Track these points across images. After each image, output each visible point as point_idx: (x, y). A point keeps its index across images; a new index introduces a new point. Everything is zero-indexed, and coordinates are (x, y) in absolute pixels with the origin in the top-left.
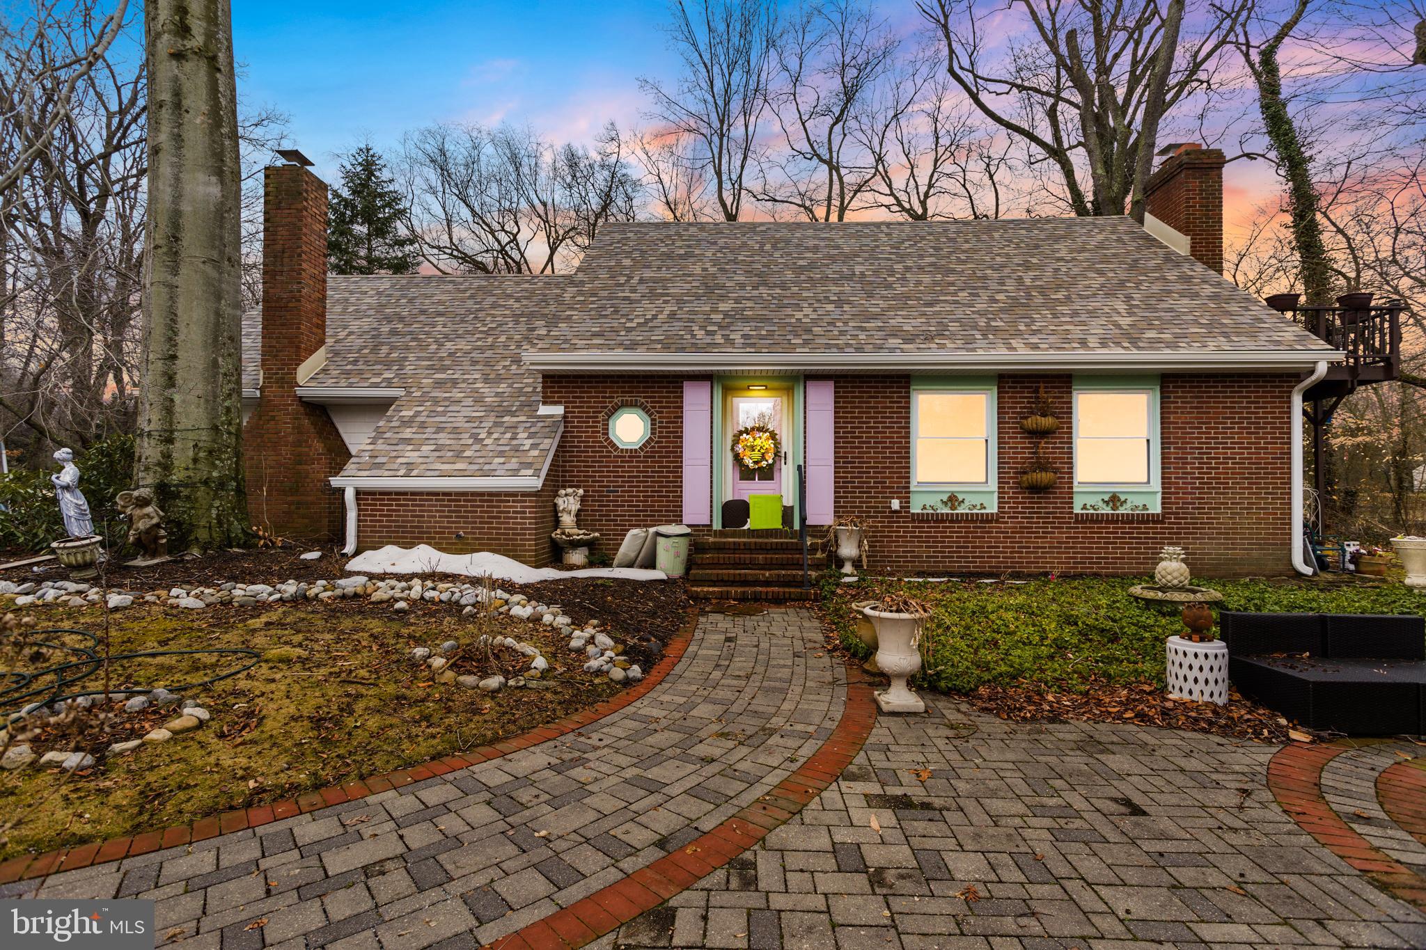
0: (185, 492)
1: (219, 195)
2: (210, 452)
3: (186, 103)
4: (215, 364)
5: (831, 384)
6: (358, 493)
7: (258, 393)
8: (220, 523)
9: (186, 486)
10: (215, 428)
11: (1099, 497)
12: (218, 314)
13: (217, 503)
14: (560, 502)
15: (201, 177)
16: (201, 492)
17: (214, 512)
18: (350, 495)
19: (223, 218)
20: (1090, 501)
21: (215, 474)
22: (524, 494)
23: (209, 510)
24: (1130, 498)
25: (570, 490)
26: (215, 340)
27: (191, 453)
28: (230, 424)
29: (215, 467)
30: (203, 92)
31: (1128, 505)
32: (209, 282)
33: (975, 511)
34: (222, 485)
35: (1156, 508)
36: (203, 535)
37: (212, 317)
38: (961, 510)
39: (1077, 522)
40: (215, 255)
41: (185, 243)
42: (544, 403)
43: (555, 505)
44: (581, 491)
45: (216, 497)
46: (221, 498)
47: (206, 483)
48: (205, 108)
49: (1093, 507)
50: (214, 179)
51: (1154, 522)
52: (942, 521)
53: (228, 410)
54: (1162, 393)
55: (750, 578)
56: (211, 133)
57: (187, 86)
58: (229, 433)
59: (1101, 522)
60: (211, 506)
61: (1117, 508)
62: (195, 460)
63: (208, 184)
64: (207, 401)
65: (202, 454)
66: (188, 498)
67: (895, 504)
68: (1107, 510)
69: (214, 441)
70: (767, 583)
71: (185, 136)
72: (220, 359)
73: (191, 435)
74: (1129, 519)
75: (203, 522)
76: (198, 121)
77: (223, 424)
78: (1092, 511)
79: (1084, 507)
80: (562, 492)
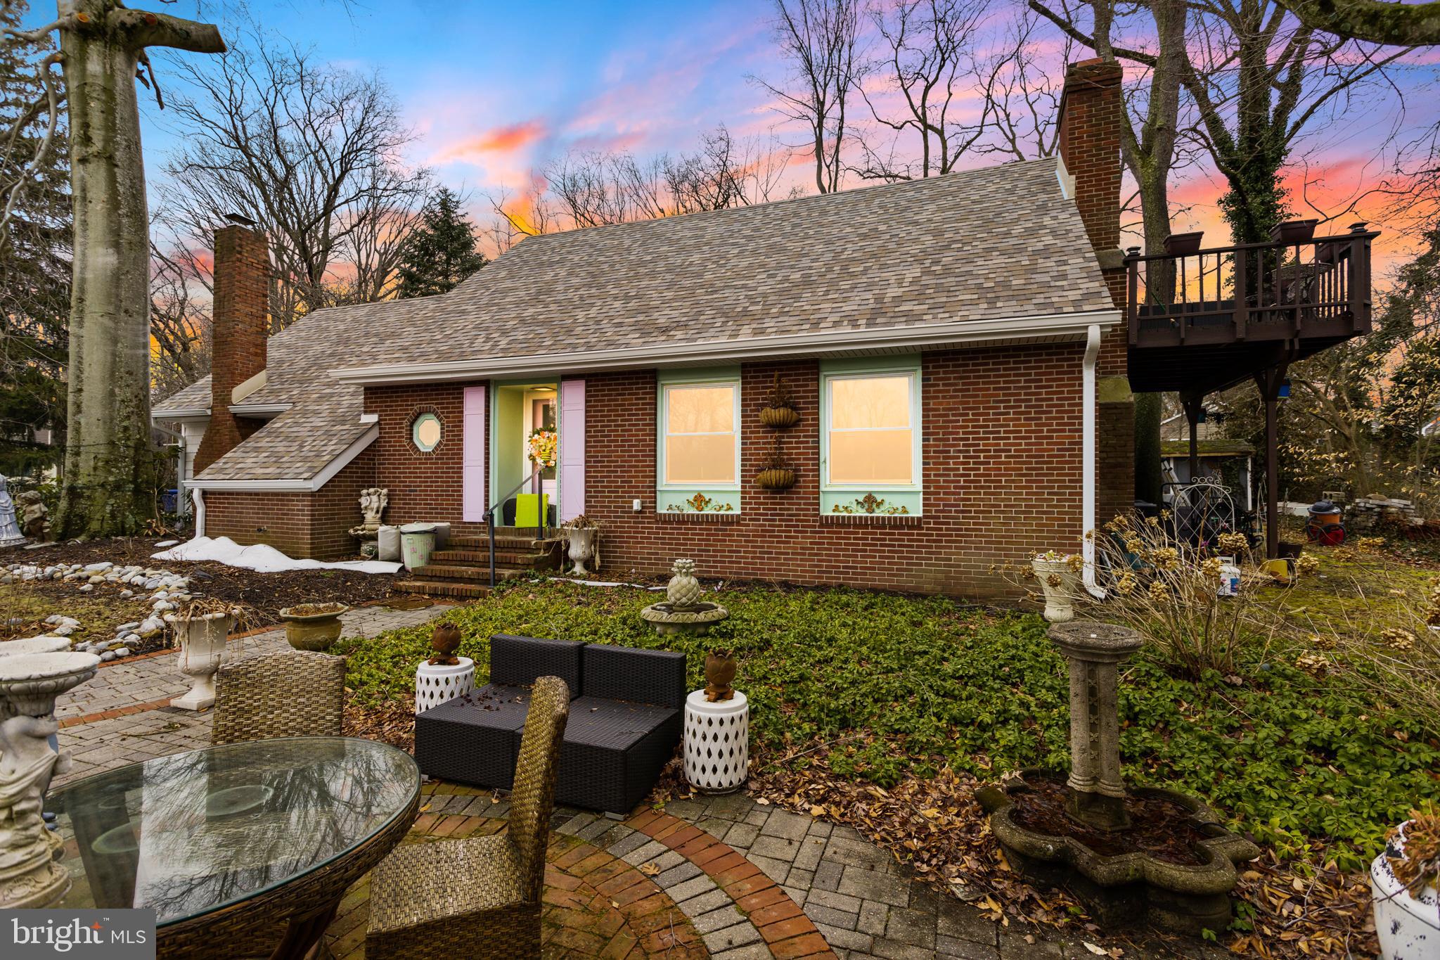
0: (87, 493)
1: (116, 262)
2: (107, 462)
3: (89, 195)
4: (112, 394)
5: (583, 383)
6: (205, 494)
7: (209, 412)
8: (113, 516)
9: (88, 488)
10: (112, 444)
11: (853, 498)
12: (114, 355)
13: (112, 501)
14: (364, 501)
15: (101, 250)
16: (99, 493)
17: (108, 508)
18: (196, 495)
19: (119, 279)
20: (843, 501)
21: (111, 479)
22: (304, 495)
23: (104, 506)
24: (887, 498)
25: (372, 490)
26: (112, 374)
27: (92, 463)
28: (128, 439)
29: (111, 473)
30: (103, 185)
31: (885, 506)
32: (106, 330)
33: (722, 512)
34: (118, 486)
35: (916, 511)
36: (94, 526)
37: (109, 357)
38: (707, 511)
39: (821, 526)
40: (111, 309)
41: (87, 303)
42: (366, 412)
43: (360, 504)
44: (385, 491)
45: (111, 496)
46: (116, 497)
47: (103, 486)
48: (104, 197)
49: (846, 508)
50: (111, 251)
51: (910, 528)
52: (684, 522)
53: (126, 429)
54: (924, 374)
55: (456, 575)
56: (109, 215)
57: (90, 182)
58: (128, 447)
59: (849, 526)
60: (106, 503)
61: (873, 511)
62: (95, 469)
63: (106, 255)
64: (105, 423)
65: (100, 464)
66: (89, 497)
67: (636, 505)
68: (861, 512)
69: (110, 453)
70: (470, 580)
71: (89, 220)
72: (117, 390)
73: (92, 449)
74: (880, 524)
75: (98, 516)
76: (99, 208)
77: (119, 439)
78: (845, 514)
79: (836, 508)
80: (364, 492)
